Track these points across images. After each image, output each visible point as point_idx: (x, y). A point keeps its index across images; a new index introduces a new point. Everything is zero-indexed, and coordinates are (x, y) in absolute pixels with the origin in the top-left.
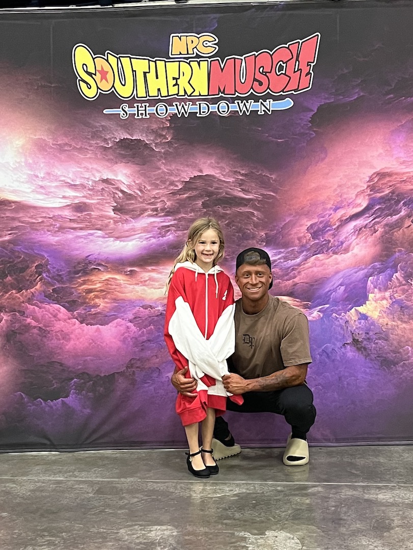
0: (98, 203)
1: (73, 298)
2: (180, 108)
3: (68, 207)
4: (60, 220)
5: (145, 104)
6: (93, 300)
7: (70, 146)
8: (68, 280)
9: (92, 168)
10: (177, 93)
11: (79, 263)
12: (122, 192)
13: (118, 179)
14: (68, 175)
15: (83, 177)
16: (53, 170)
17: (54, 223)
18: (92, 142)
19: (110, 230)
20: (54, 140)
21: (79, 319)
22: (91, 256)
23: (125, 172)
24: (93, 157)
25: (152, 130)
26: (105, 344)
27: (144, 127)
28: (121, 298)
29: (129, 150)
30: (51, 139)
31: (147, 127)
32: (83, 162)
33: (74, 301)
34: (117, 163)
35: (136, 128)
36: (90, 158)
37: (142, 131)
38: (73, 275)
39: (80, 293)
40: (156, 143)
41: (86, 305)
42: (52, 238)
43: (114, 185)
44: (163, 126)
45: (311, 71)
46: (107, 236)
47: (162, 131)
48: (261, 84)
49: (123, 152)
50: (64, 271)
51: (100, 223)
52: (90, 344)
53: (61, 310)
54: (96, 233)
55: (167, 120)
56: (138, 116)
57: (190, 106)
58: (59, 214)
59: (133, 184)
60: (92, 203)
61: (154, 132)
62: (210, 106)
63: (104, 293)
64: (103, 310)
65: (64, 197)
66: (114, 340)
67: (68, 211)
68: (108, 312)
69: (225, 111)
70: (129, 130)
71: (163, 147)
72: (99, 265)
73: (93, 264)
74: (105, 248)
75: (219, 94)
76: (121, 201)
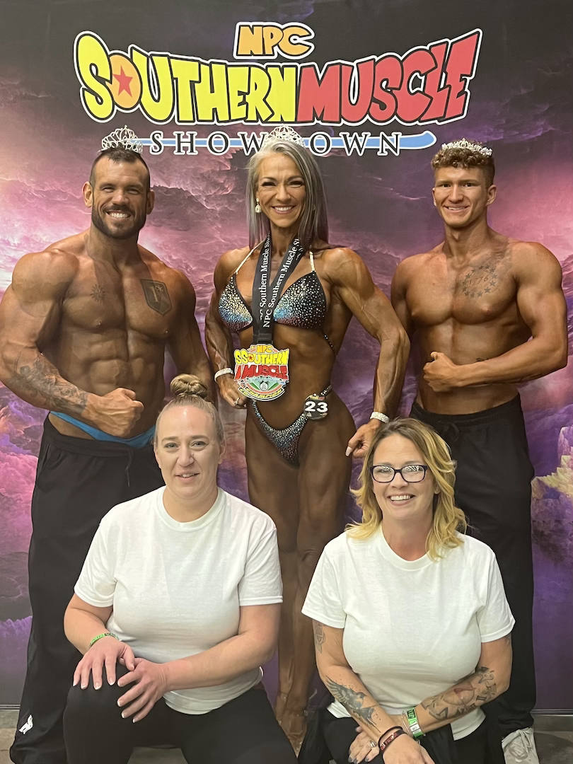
5: (192, 132)
7: (65, 194)
10: (245, 116)
16: (34, 233)
20: (38, 185)
23: (155, 240)
25: (202, 174)
27: (189, 169)
29: (162, 206)
30: (34, 183)
31: (195, 171)
32: (86, 222)
35: (176, 171)
37: (185, 176)
40: (207, 197)
44: (220, 168)
45: (466, 90)
47: (219, 176)
48: (383, 106)
55: (226, 159)
56: (179, 151)
57: (265, 139)
59: (168, 260)
61: (203, 177)
69: (322, 149)
70: (164, 173)
71: (219, 202)
75: (313, 122)
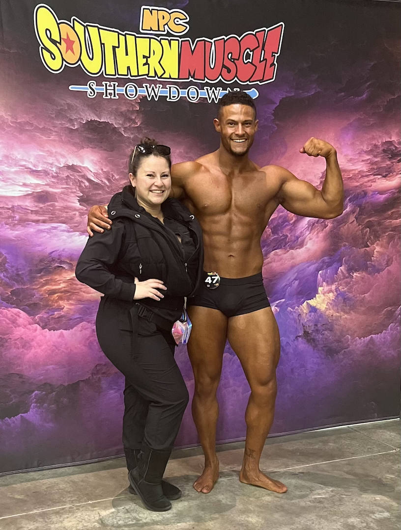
0: (62, 193)
1: (34, 299)
2: (150, 90)
3: (30, 197)
4: (20, 211)
5: (114, 83)
6: (57, 302)
7: (32, 125)
8: (28, 280)
9: (56, 152)
10: (147, 73)
11: (41, 261)
12: (89, 180)
13: (84, 166)
14: (30, 159)
15: (45, 162)
16: (12, 153)
17: (12, 215)
18: (57, 122)
19: (76, 223)
20: (13, 118)
21: (41, 324)
22: (54, 253)
23: (92, 158)
24: (57, 139)
25: (121, 112)
26: (69, 350)
27: (113, 109)
28: (88, 298)
29: (96, 134)
30: (10, 116)
31: (117, 109)
32: (47, 144)
33: (35, 304)
34: (83, 148)
35: (104, 110)
36: (54, 141)
37: (111, 113)
38: (33, 275)
39: (42, 295)
40: (125, 128)
41: (48, 308)
42: (11, 232)
43: (80, 172)
44: (132, 108)
45: (275, 63)
46: (72, 230)
47: (131, 115)
48: (229, 71)
49: (90, 136)
50: (24, 270)
51: (64, 215)
52: (53, 351)
53: (21, 315)
54: (59, 226)
55: (136, 103)
56: (106, 96)
57: (160, 89)
58: (19, 204)
59: (100, 171)
60: (56, 193)
61: (122, 114)
62: (180, 90)
63: (69, 294)
64: (67, 313)
65: (25, 185)
66: (79, 346)
67: (29, 201)
68: (73, 315)
69: (194, 97)
70: (97, 111)
71: (132, 132)
72: (64, 262)
73: (56, 261)
74: (70, 243)
75: (188, 79)
76: (87, 190)
